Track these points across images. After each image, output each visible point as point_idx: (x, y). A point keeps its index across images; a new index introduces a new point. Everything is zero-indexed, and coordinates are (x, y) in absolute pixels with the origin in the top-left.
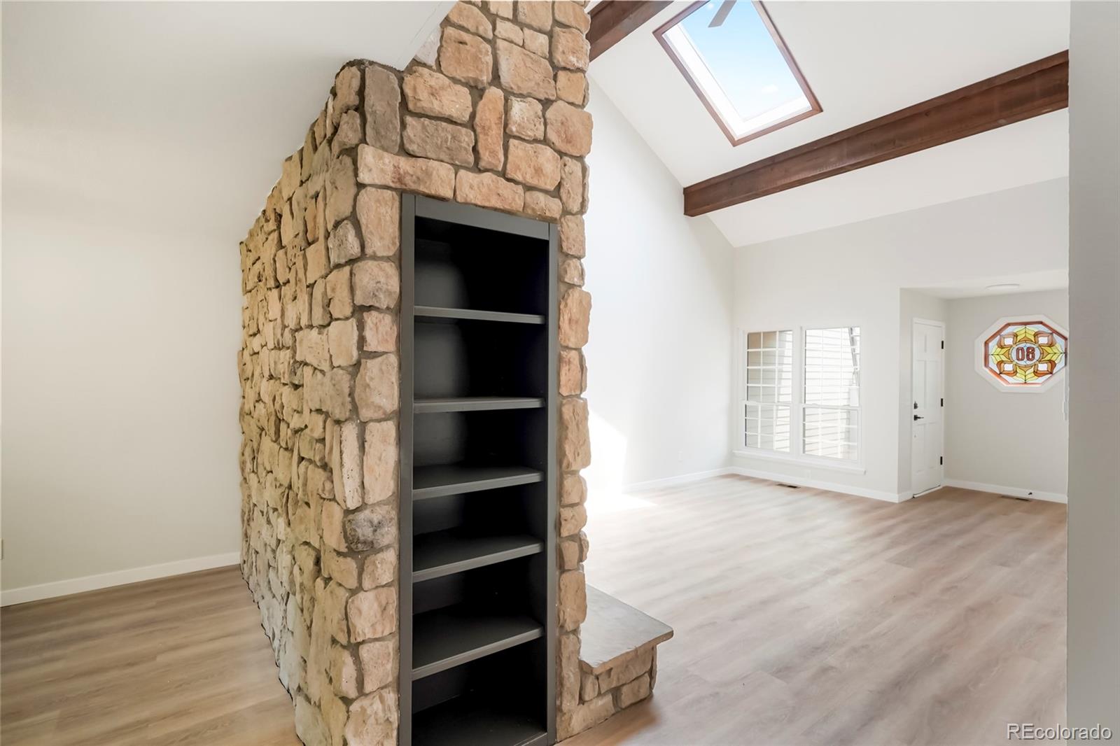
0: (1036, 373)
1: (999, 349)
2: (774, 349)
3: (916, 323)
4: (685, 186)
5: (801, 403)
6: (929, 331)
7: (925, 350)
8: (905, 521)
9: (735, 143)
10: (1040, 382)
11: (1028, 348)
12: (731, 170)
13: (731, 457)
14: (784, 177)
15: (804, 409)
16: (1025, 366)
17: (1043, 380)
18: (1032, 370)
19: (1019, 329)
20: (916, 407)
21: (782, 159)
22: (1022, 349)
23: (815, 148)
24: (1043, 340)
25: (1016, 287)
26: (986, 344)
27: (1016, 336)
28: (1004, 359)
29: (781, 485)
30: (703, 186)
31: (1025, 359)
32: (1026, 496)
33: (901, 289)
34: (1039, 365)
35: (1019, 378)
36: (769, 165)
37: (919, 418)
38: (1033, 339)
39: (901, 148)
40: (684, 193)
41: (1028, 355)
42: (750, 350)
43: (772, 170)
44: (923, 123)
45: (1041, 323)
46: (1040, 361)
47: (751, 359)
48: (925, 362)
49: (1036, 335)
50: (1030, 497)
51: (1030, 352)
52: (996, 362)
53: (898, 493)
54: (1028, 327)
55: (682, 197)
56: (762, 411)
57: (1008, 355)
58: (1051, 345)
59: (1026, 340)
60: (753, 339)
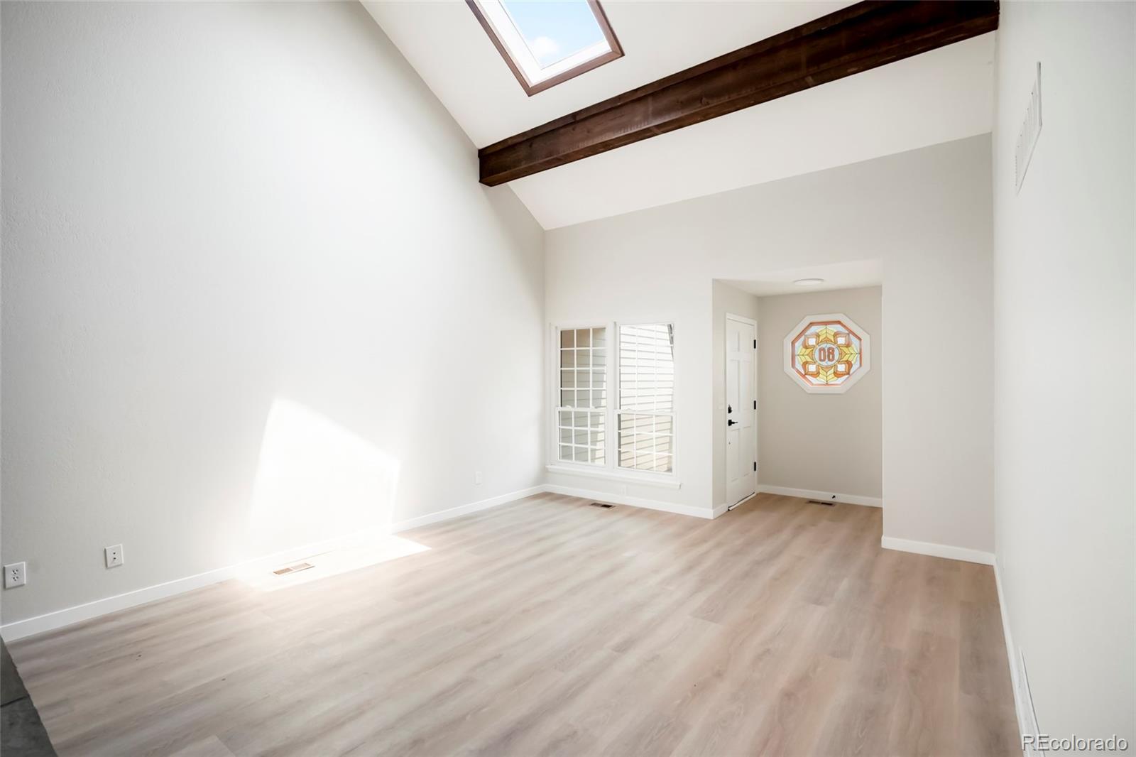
0: (837, 374)
1: (804, 350)
2: (588, 348)
3: (729, 319)
4: (481, 147)
5: (616, 409)
6: (742, 329)
7: (739, 350)
8: (719, 545)
9: (531, 91)
10: (839, 383)
11: (829, 349)
12: (530, 129)
13: (544, 473)
14: (587, 138)
15: (619, 416)
16: (827, 367)
17: (841, 381)
18: (832, 371)
19: (821, 329)
20: (730, 411)
21: (584, 116)
22: (824, 349)
23: (619, 104)
24: (841, 341)
25: (819, 282)
26: (793, 343)
27: (818, 336)
28: (809, 360)
29: (595, 504)
30: (500, 147)
31: (827, 360)
32: (829, 499)
33: (713, 280)
34: (839, 365)
35: (821, 379)
36: (571, 124)
37: (734, 423)
38: (832, 339)
39: (708, 107)
40: (479, 156)
41: (829, 356)
42: (563, 349)
43: (574, 129)
44: (729, 78)
45: (839, 322)
46: (839, 362)
47: (565, 359)
48: (739, 362)
49: (836, 335)
50: (833, 500)
51: (831, 352)
52: (802, 363)
53: (713, 508)
54: (829, 327)
55: (477, 161)
56: (575, 418)
57: (811, 355)
58: (848, 345)
59: (827, 340)
60: (566, 338)
